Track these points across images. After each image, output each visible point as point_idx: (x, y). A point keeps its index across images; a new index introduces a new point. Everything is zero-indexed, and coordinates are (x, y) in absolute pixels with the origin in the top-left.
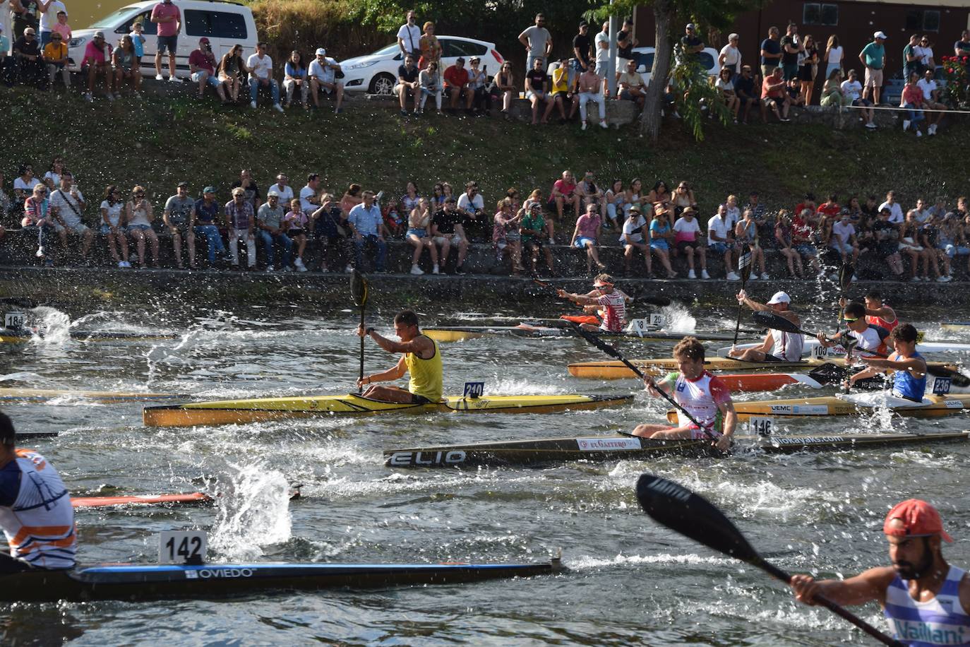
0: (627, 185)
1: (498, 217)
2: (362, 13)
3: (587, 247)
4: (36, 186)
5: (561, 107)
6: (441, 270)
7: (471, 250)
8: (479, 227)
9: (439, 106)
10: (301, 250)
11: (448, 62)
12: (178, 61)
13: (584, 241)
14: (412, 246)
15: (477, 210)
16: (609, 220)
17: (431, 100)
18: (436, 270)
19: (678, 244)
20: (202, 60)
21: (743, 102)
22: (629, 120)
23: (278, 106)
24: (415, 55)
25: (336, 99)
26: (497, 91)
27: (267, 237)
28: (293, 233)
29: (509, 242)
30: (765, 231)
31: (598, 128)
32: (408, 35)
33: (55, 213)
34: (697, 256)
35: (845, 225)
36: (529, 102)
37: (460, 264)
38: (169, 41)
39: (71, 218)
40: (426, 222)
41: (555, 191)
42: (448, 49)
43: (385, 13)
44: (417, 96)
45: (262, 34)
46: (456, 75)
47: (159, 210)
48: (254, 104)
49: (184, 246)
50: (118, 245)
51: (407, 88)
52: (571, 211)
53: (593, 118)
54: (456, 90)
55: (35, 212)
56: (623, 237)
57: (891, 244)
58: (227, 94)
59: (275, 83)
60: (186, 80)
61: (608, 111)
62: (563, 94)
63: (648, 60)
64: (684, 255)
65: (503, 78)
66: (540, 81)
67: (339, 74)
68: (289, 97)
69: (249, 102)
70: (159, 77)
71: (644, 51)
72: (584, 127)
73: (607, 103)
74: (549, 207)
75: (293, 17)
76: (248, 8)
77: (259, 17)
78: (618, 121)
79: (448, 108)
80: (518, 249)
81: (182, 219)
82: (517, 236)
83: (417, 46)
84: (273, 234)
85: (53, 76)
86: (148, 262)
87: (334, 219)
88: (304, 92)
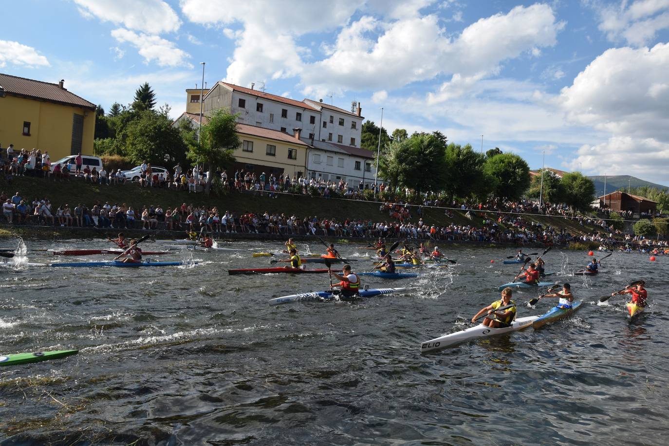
0: (201, 207)
1: (166, 215)
2: (131, 161)
4: (39, 204)
5: (184, 186)
6: (151, 228)
7: (159, 223)
8: (161, 216)
9: (151, 185)
10: (112, 222)
11: (155, 174)
12: (81, 171)
13: (190, 222)
14: (143, 222)
15: (161, 213)
17: (149, 184)
18: (149, 228)
19: (214, 223)
20: (87, 171)
21: (231, 188)
22: (202, 191)
23: (107, 184)
24: (145, 172)
25: (123, 182)
26: (167, 182)
27: (103, 218)
28: (110, 218)
29: (169, 221)
30: (236, 221)
31: (193, 192)
32: (143, 167)
33: (44, 211)
34: (219, 226)
35: (256, 219)
36: (175, 185)
37: (156, 227)
38: (79, 167)
39: (48, 213)
40: (147, 215)
41: (182, 208)
42: (154, 171)
43: (138, 161)
44: (145, 183)
45: (104, 165)
46: (156, 177)
47: (73, 210)
48: (100, 183)
49: (80, 220)
50: (61, 221)
51: (143, 180)
52: (186, 214)
53: (192, 190)
54: (157, 182)
55: (37, 211)
56: (199, 221)
57: (266, 224)
58: (93, 180)
59: (106, 177)
61: (196, 188)
62: (184, 183)
64: (215, 226)
65: (168, 179)
66: (178, 180)
67: (124, 176)
68: (110, 182)
70: (76, 176)
72: (190, 192)
73: (196, 186)
74: (179, 212)
75: (112, 161)
76: (100, 158)
77: (103, 160)
78: (199, 191)
79: (154, 186)
80: (172, 223)
81: (79, 213)
82: (172, 220)
83: (146, 169)
84: (104, 218)
85: (45, 175)
86: (69, 225)
87: (122, 215)
88: (115, 181)
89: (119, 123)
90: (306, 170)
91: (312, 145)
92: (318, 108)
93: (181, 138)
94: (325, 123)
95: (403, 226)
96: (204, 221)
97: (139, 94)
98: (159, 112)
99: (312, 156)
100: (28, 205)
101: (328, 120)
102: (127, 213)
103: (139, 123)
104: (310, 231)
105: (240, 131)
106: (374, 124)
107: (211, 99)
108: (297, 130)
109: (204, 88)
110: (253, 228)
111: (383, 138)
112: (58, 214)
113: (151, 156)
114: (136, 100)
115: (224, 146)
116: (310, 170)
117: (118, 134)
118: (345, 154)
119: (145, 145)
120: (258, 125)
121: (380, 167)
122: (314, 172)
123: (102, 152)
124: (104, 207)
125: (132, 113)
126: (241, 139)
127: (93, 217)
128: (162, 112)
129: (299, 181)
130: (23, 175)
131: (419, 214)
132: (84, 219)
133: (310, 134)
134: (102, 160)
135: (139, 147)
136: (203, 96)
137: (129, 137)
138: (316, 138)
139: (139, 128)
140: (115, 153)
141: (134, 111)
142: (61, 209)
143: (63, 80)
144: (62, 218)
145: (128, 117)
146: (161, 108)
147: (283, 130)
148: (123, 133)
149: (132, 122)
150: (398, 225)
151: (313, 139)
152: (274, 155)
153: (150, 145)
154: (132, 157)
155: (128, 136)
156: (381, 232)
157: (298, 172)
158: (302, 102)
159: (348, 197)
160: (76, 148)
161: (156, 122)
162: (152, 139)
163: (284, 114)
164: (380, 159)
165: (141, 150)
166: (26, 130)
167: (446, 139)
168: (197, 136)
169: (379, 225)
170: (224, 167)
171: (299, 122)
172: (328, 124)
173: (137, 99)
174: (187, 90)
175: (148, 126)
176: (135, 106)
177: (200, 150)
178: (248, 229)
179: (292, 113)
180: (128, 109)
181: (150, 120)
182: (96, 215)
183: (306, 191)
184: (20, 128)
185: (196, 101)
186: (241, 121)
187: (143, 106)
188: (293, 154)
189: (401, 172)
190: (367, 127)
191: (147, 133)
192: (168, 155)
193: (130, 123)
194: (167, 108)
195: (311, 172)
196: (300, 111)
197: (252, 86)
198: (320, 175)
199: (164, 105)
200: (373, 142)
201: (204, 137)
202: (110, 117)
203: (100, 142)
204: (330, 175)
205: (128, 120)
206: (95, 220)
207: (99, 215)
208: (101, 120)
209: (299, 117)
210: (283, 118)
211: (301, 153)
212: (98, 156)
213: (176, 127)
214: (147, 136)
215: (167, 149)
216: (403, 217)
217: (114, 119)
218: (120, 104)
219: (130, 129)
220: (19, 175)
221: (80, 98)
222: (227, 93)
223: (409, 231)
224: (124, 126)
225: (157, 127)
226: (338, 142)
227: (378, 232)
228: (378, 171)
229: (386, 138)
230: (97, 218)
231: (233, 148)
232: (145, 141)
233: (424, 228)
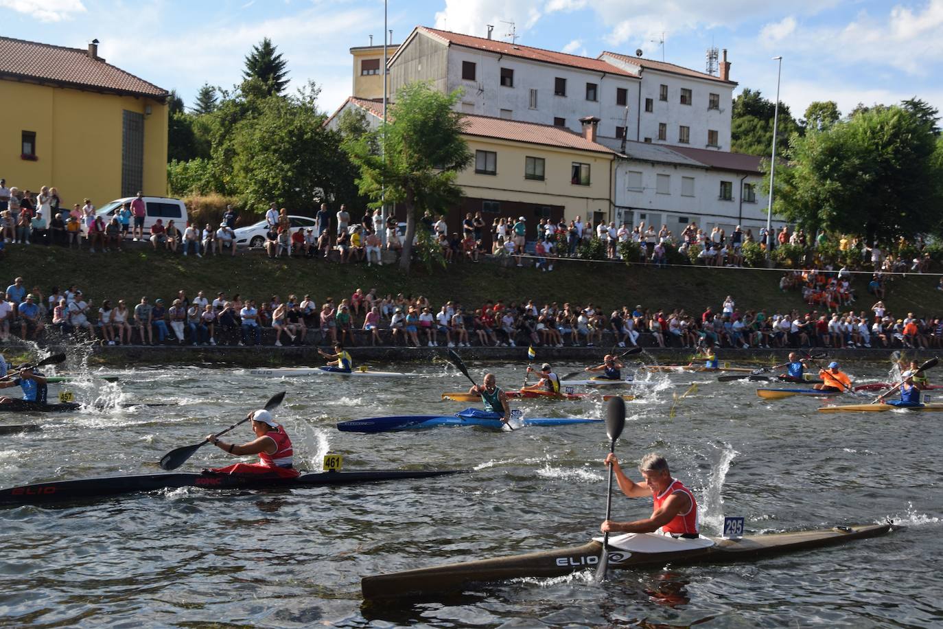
0: (394, 297)
1: (322, 315)
2: (245, 204)
3: (372, 330)
4: (61, 300)
5: (356, 253)
7: (307, 332)
8: (311, 318)
9: (289, 253)
10: (213, 333)
11: (295, 230)
12: (144, 230)
13: (372, 327)
14: (276, 330)
15: (311, 310)
16: (384, 315)
17: (285, 250)
19: (423, 329)
20: (157, 229)
21: (454, 252)
22: (393, 261)
23: (198, 254)
24: (277, 225)
25: (232, 250)
26: (322, 246)
27: (193, 326)
28: (207, 324)
30: (468, 321)
31: (377, 265)
32: (272, 216)
33: (72, 315)
34: (432, 334)
35: (509, 317)
36: (339, 251)
38: (140, 220)
39: (82, 318)
40: (283, 317)
41: (354, 299)
42: (294, 223)
43: (259, 204)
44: (277, 249)
45: (189, 215)
46: (299, 237)
47: (131, 312)
48: (185, 253)
49: (146, 332)
50: (109, 333)
51: (272, 244)
53: (374, 260)
54: (299, 245)
55: (59, 315)
56: (392, 325)
57: (533, 327)
58: (170, 248)
59: (198, 242)
60: (149, 240)
61: (382, 256)
62: (356, 247)
63: (403, 229)
64: (426, 334)
65: (323, 239)
67: (234, 236)
68: (205, 249)
69: (183, 252)
70: (135, 240)
71: (401, 224)
72: (369, 265)
73: (382, 253)
74: (349, 308)
75: (207, 206)
76: (182, 201)
77: (188, 206)
78: (388, 262)
79: (294, 255)
80: (334, 332)
81: (144, 317)
82: (334, 324)
83: (277, 221)
84: (196, 325)
85: (71, 240)
86: (125, 342)
87: (232, 316)
88: (214, 246)
89: (215, 126)
90: (612, 207)
91: (623, 153)
92: (634, 70)
93: (345, 153)
94: (649, 102)
95: (838, 320)
96: (401, 324)
97: (253, 64)
98: (298, 100)
99: (623, 176)
100: (41, 305)
101: (656, 96)
102: (242, 313)
103: (257, 124)
104: (626, 337)
105: (469, 130)
106: (761, 96)
107: (403, 66)
108: (589, 122)
109: (388, 44)
110: (503, 335)
111: (782, 126)
112: (101, 321)
113: (287, 194)
114: (247, 78)
115: (435, 165)
116: (620, 207)
117: (216, 151)
118: (697, 167)
119: (271, 170)
120: (506, 115)
121: (776, 192)
122: (630, 211)
123: (184, 187)
124: (195, 302)
125: (242, 105)
126: (472, 148)
127: (174, 324)
128: (304, 98)
129: (599, 234)
130: (28, 242)
131: (873, 293)
132: (156, 328)
133: (618, 128)
134: (186, 205)
135: (261, 174)
136: (387, 60)
137: (238, 154)
138: (631, 135)
139: (258, 135)
140: (212, 191)
141: (243, 100)
142: (106, 309)
143: (96, 41)
144: (111, 329)
145: (235, 113)
146: (299, 90)
147: (559, 123)
148: (225, 146)
149: (244, 122)
150: (822, 318)
151: (624, 140)
152: (542, 178)
153: (282, 170)
154: (247, 196)
155: (235, 153)
156: (786, 336)
157: (595, 212)
158: (597, 60)
159: (707, 262)
160: (132, 182)
161: (293, 120)
162: (287, 157)
163: (560, 87)
164: (777, 173)
165: (265, 182)
166: (28, 149)
167: (936, 116)
168: (378, 146)
169: (780, 320)
170: (437, 210)
171: (592, 104)
172: (657, 104)
173: (248, 74)
174: (353, 50)
175: (277, 130)
176: (247, 89)
177: (387, 175)
178: (494, 339)
179: (576, 85)
180: (233, 97)
181: (280, 117)
182: (178, 319)
183: (614, 251)
184: (17, 145)
185: (371, 72)
186: (468, 110)
187: (264, 87)
188: (583, 174)
189: (826, 200)
190: (746, 105)
191: (276, 144)
192: (321, 190)
193: (238, 125)
194: (313, 90)
195: (623, 211)
196: (594, 79)
197: (490, 32)
198: (643, 216)
199: (307, 84)
200: (760, 137)
201: (390, 148)
202: (197, 115)
203: (179, 169)
204: (664, 215)
205: (234, 120)
206: (176, 329)
207: (184, 319)
208: (179, 122)
209: (592, 92)
210: (559, 99)
211: (599, 171)
212: (176, 196)
213: (335, 130)
214: (275, 151)
215: (317, 177)
216: (835, 299)
217: (205, 118)
218: (216, 86)
219: (240, 138)
220: (19, 242)
221: (134, 77)
222: (436, 51)
223: (850, 329)
224: (228, 131)
225: (296, 131)
226: (681, 141)
227: (779, 335)
228: (774, 199)
229: (790, 125)
230: (182, 326)
231: (455, 168)
232: (272, 162)
233: (887, 323)
